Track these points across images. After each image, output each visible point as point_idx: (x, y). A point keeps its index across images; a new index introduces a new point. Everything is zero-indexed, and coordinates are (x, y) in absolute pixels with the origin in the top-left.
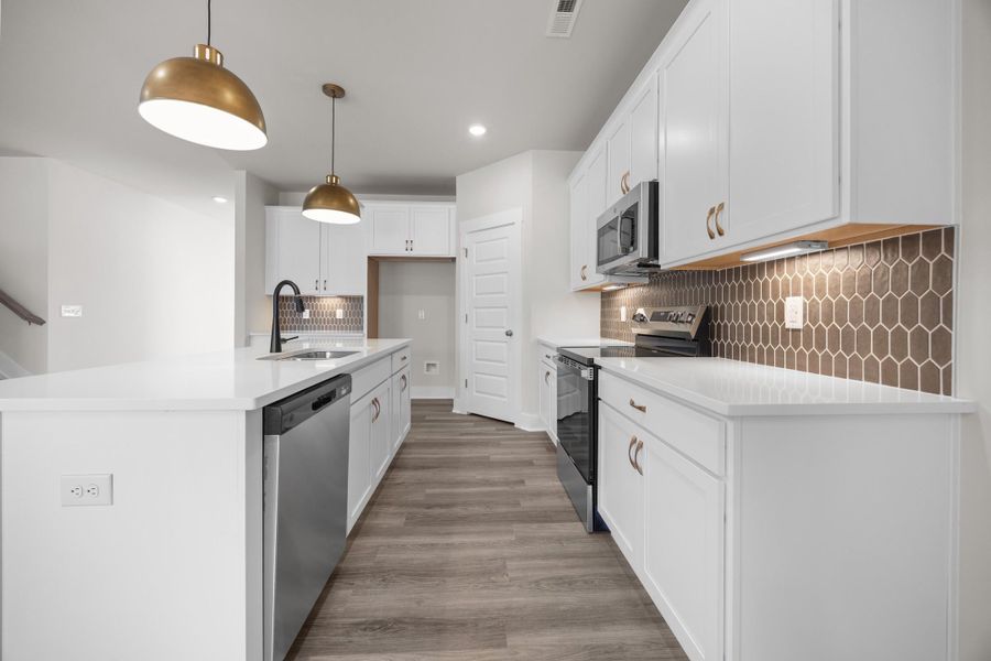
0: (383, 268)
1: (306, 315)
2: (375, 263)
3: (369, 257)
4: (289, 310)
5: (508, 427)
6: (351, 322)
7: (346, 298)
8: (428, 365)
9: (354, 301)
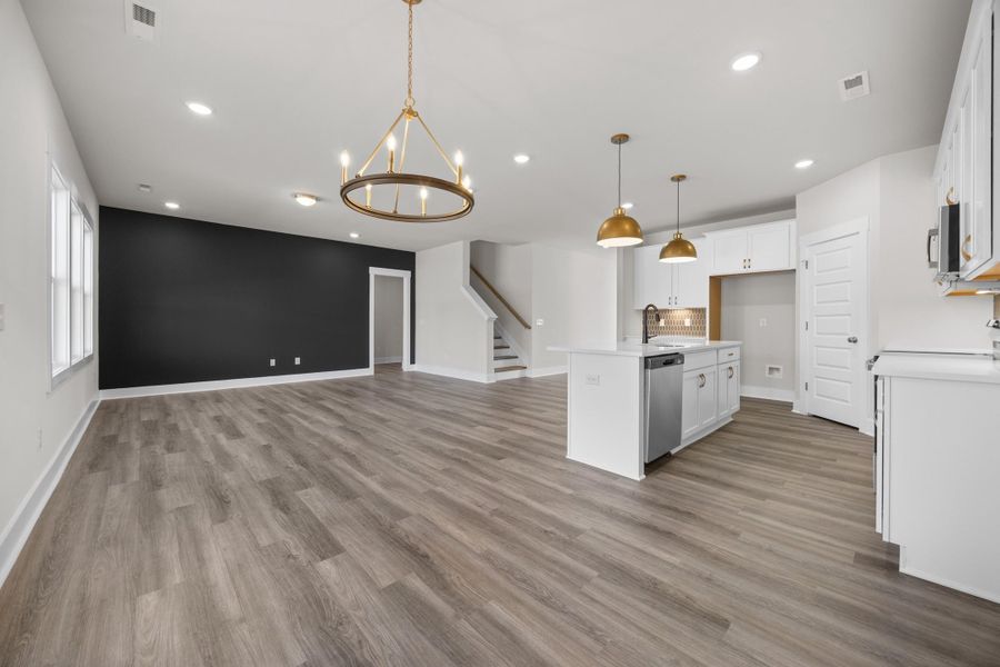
0: (725, 285)
1: (662, 323)
2: (716, 282)
3: (711, 277)
4: (652, 318)
5: (852, 430)
6: (697, 329)
7: (693, 310)
8: (770, 369)
9: (701, 311)
